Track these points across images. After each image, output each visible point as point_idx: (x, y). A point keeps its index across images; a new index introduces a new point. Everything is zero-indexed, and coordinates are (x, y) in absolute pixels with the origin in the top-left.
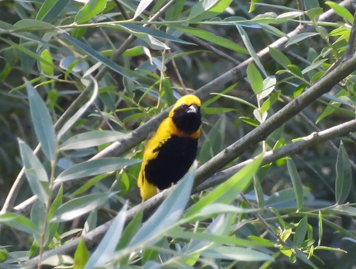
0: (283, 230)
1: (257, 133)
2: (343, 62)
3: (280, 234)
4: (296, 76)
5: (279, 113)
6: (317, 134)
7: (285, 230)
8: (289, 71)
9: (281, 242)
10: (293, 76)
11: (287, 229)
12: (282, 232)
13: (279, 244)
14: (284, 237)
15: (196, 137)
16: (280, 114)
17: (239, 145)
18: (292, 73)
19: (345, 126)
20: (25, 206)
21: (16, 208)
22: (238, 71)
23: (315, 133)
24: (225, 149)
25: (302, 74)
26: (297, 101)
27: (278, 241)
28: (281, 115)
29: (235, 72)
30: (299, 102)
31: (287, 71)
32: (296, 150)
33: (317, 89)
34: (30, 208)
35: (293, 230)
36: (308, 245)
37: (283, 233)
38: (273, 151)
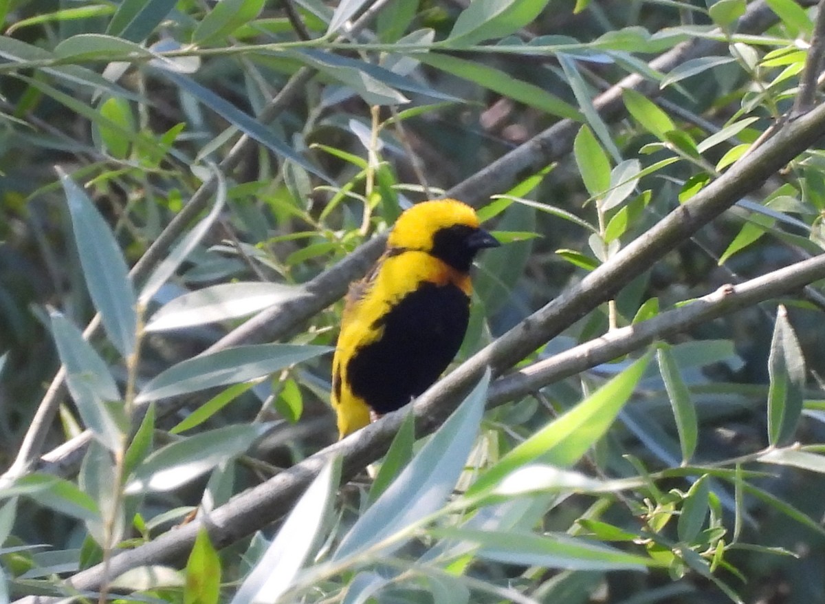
0: (655, 505)
1: (595, 283)
2: (791, 121)
3: (649, 516)
5: (646, 238)
6: (732, 289)
7: (658, 507)
9: (650, 533)
11: (663, 504)
12: (653, 511)
13: (645, 539)
14: (656, 521)
16: (648, 239)
17: (555, 311)
19: (796, 272)
20: (69, 453)
21: (48, 457)
22: (545, 143)
23: (728, 286)
25: (697, 152)
26: (685, 210)
27: (642, 531)
28: (650, 242)
29: (539, 146)
30: (691, 212)
32: (683, 324)
33: (731, 183)
34: (80, 459)
35: (678, 507)
36: (712, 541)
37: (655, 512)
38: (633, 326)
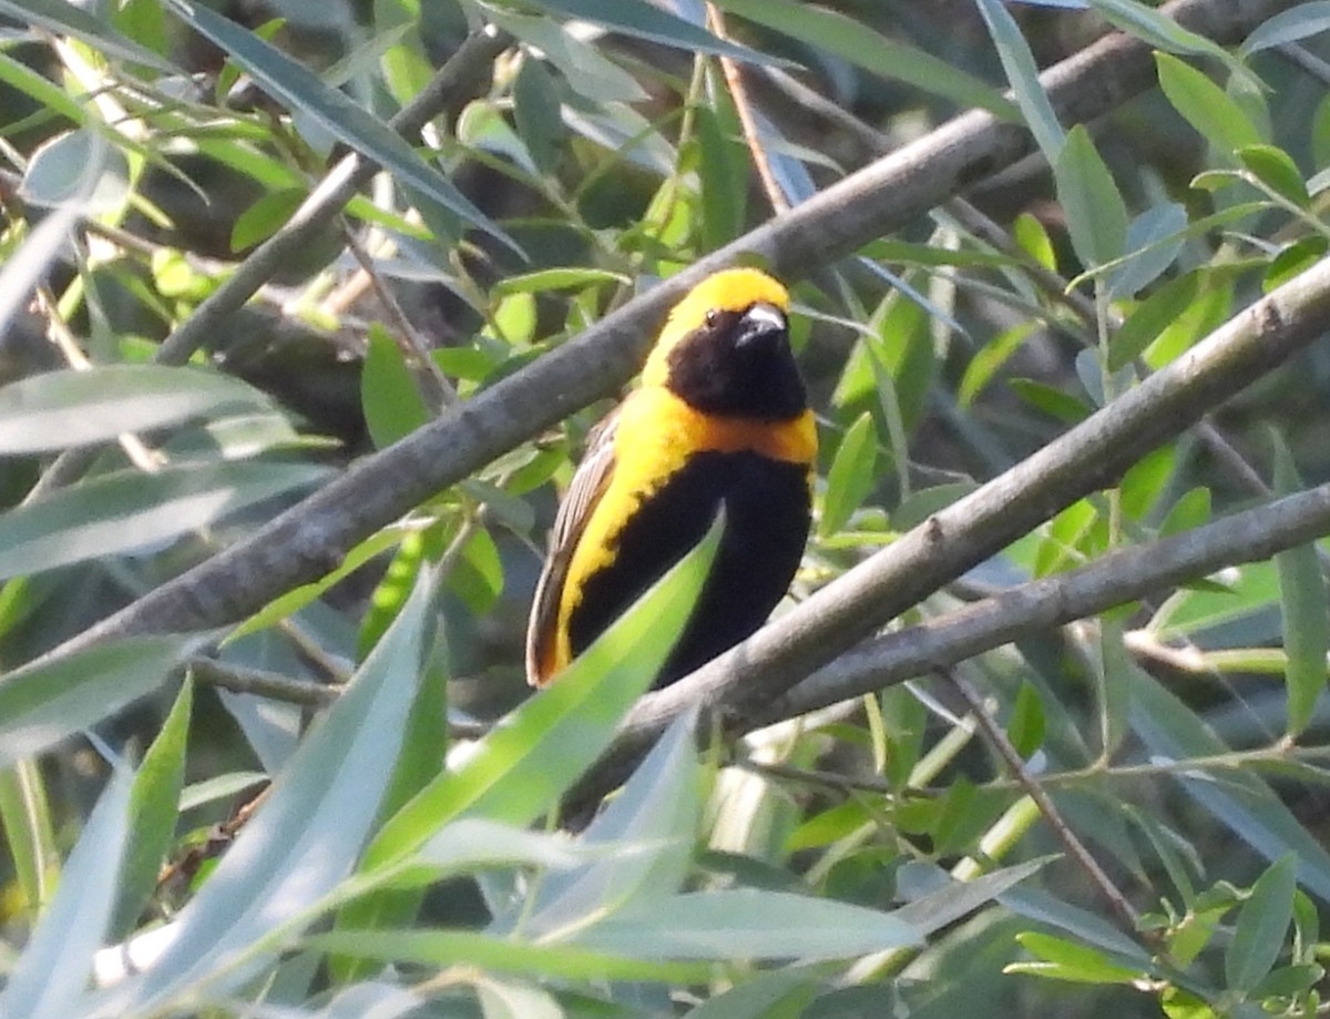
0: (1181, 912)
1: (1080, 451)
3: (1168, 933)
4: (1280, 200)
7: (1189, 917)
8: (1250, 177)
9: (1168, 969)
10: (1269, 199)
11: (1197, 911)
12: (1177, 923)
13: (1158, 980)
15: (794, 457)
18: (1264, 187)
24: (927, 516)
25: (1305, 191)
26: (1273, 309)
27: (1153, 965)
28: (1196, 372)
30: (1283, 316)
31: (1240, 172)
35: (1227, 919)
37: (1180, 926)
